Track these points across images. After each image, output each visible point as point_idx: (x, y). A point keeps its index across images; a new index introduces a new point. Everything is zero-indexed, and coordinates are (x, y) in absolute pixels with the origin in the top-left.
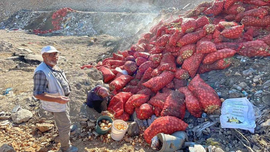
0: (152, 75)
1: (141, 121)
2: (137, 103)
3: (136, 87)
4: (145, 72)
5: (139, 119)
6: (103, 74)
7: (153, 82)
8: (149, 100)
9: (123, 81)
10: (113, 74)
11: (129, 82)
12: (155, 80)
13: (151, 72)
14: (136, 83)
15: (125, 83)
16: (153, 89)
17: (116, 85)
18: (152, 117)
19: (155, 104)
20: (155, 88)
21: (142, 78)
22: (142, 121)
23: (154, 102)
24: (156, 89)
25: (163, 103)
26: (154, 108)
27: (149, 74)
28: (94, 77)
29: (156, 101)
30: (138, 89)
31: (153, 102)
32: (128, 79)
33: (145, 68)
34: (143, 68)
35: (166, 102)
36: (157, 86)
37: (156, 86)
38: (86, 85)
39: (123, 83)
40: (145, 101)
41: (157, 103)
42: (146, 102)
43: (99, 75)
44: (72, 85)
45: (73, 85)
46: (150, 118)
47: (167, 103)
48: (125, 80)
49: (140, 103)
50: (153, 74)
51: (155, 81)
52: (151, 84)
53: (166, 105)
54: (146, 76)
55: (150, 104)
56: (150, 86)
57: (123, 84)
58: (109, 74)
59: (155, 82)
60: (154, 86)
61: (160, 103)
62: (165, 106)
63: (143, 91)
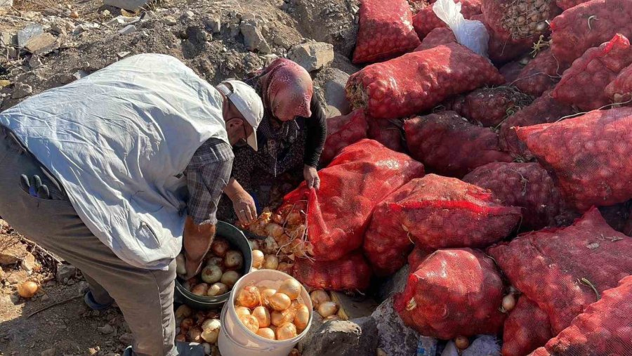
0: (610, 88)
1: (406, 331)
2: (423, 227)
3: (488, 133)
4: (576, 62)
5: (399, 320)
6: (359, 13)
7: (588, 134)
8: (508, 239)
9: (428, 79)
10: (411, 28)
11: (466, 92)
12: (610, 128)
13: (617, 72)
14: (496, 112)
15: (432, 90)
16: (567, 179)
17: (374, 90)
18: (477, 343)
19: (522, 279)
20: (585, 179)
21: (549, 94)
22: (412, 336)
23: (523, 269)
24: (591, 192)
25: (580, 301)
26: (508, 302)
27: (597, 77)
28: (310, 17)
29: (541, 268)
30: (493, 153)
31: (518, 265)
32: (464, 78)
33: (589, 36)
34: (579, 31)
35: (599, 305)
36: (604, 172)
37: (597, 167)
38: (230, 45)
39: (417, 89)
40: (477, 236)
41: (542, 282)
42: (480, 247)
43: (337, 18)
44: (172, 24)
45: (175, 27)
46: (461, 342)
47: (595, 319)
48: (441, 74)
49: (435, 233)
50: (619, 85)
51: (602, 136)
52: (565, 144)
53: (584, 327)
54: (577, 84)
55: (497, 268)
56: (556, 155)
57: (421, 95)
58: (386, 24)
59: (603, 144)
60: (580, 162)
61: (554, 292)
62: (572, 330)
63: (509, 173)
